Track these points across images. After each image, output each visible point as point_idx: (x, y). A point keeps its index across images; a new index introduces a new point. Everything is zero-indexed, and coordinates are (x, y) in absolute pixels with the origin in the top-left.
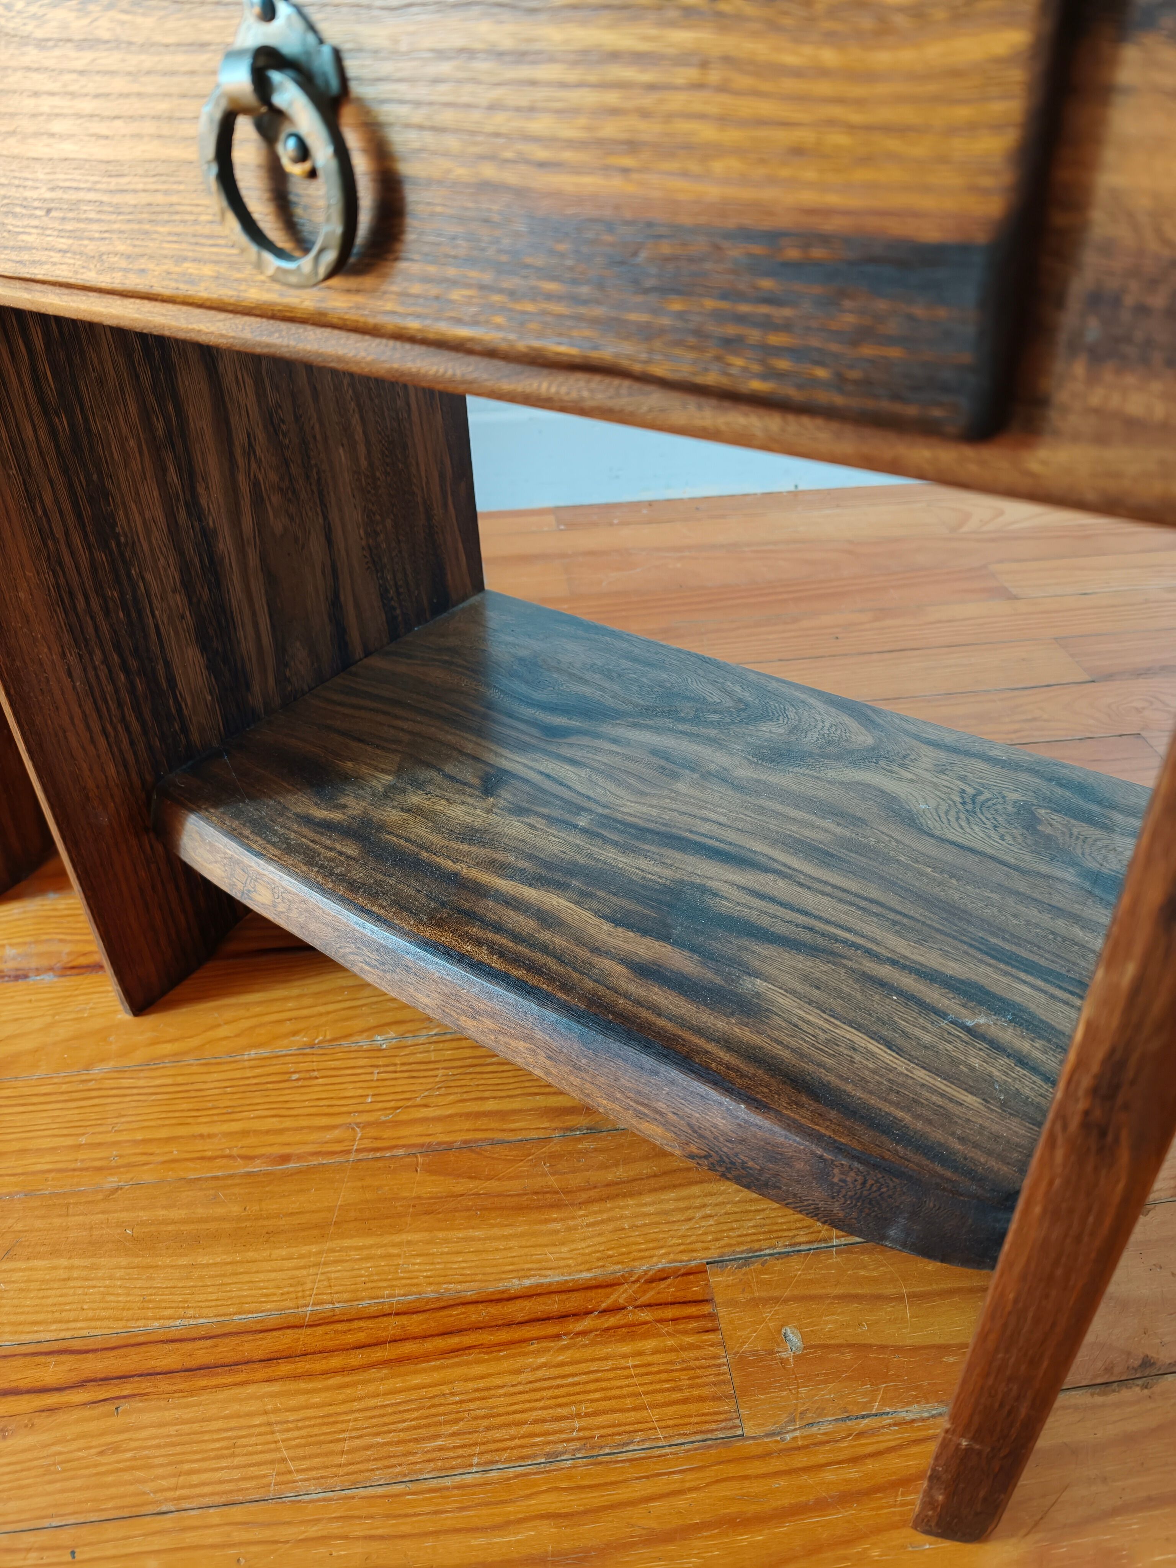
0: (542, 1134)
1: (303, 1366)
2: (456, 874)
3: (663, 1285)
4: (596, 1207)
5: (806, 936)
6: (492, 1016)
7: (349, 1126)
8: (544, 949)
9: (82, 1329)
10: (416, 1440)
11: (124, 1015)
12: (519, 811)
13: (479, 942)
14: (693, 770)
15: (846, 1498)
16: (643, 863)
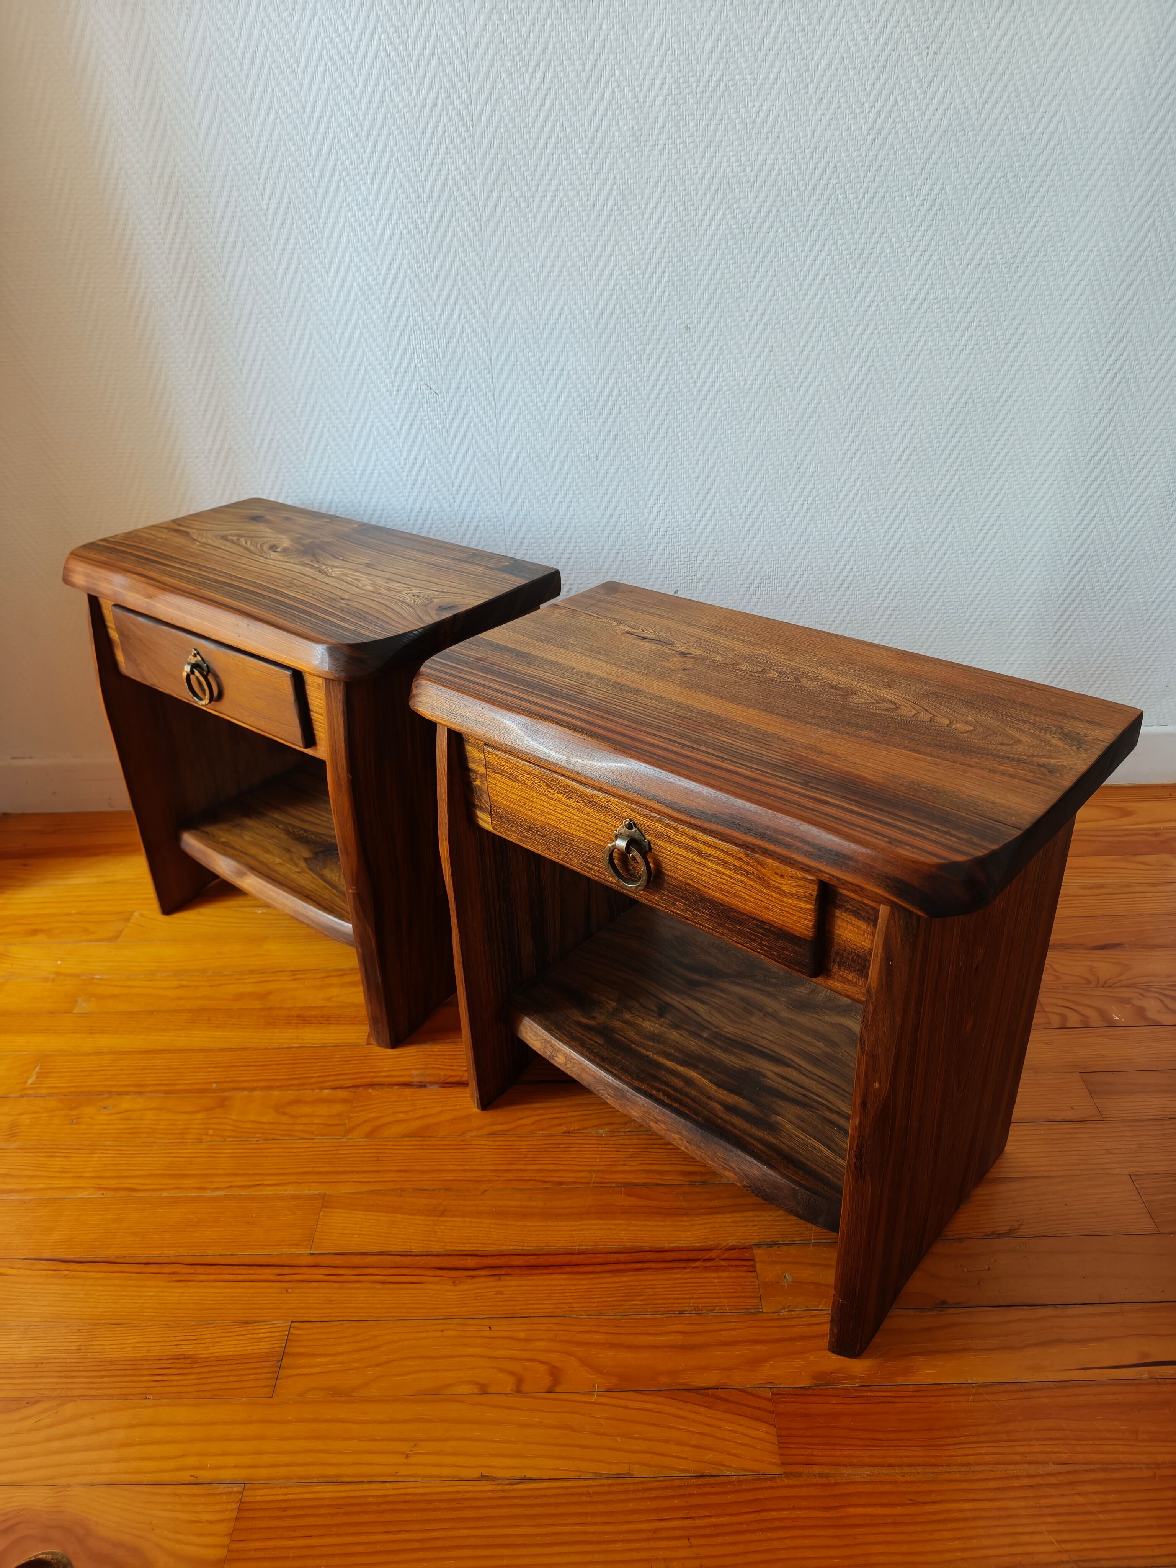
0: (679, 1183)
1: (575, 1269)
2: (648, 1057)
3: (732, 1252)
4: (704, 1217)
5: (802, 1098)
6: (664, 1123)
7: (589, 1171)
8: (687, 1095)
9: (480, 1247)
10: (626, 1301)
11: (476, 1110)
12: (675, 1027)
13: (659, 1090)
14: (760, 1011)
15: (803, 1338)
16: (733, 1059)
